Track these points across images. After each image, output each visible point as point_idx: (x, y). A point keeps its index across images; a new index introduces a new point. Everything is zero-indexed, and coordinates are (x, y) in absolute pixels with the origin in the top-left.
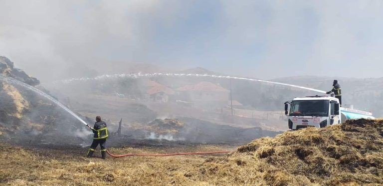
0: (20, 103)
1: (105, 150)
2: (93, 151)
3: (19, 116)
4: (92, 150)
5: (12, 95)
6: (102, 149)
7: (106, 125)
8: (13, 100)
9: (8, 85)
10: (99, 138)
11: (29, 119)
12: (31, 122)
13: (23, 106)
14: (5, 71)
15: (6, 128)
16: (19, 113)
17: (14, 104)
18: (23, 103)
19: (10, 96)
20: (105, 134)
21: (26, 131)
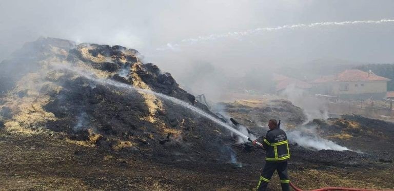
0: (152, 103)
1: (288, 181)
2: (267, 183)
3: (152, 120)
4: (266, 180)
5: (143, 93)
6: (281, 179)
7: (285, 135)
8: (144, 100)
9: (138, 82)
10: (277, 158)
11: (164, 124)
12: (167, 128)
13: (156, 107)
14: (135, 65)
15: (136, 136)
16: (152, 116)
17: (146, 105)
18: (156, 103)
19: (141, 95)
20: (286, 152)
21: (162, 140)
